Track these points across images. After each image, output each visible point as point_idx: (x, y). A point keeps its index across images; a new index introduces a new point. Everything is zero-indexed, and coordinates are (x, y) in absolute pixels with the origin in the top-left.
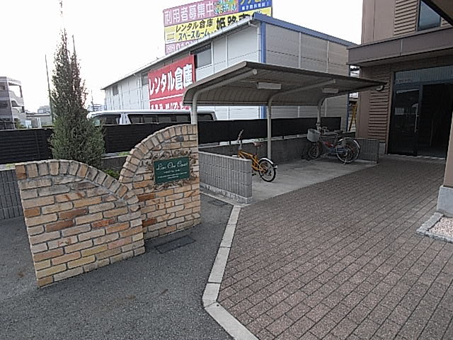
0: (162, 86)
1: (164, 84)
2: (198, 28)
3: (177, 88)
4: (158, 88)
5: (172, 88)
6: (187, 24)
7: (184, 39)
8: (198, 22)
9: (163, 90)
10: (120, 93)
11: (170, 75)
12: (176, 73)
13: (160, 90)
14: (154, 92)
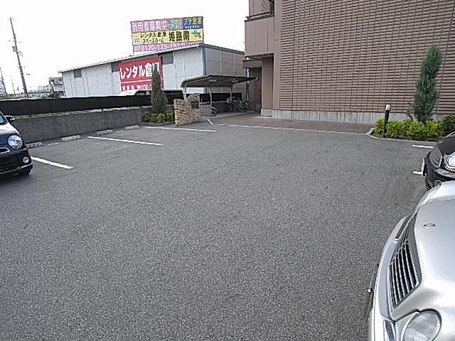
0: (133, 74)
1: (136, 72)
2: (156, 37)
3: (147, 75)
4: (130, 75)
5: (143, 75)
6: (149, 33)
7: (146, 43)
8: (157, 33)
9: (134, 76)
10: (83, 76)
11: (141, 67)
12: (146, 66)
13: (132, 76)
14: (126, 77)
